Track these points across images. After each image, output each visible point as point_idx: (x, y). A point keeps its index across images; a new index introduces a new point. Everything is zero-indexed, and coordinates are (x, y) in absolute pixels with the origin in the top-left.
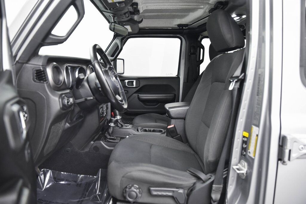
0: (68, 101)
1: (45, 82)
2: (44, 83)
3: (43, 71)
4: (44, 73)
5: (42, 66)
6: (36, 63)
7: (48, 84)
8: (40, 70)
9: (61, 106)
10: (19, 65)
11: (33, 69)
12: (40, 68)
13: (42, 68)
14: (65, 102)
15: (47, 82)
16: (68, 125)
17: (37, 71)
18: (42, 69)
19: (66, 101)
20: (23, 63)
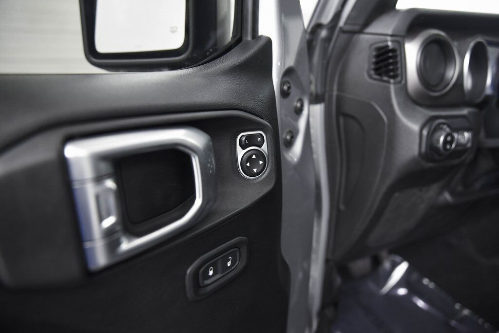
0: (449, 138)
1: (392, 81)
2: (389, 82)
3: (393, 50)
4: (395, 57)
5: (392, 36)
6: (380, 31)
7: (399, 86)
8: (387, 46)
9: (423, 149)
10: (344, 37)
11: (371, 45)
12: (387, 41)
13: (392, 41)
14: (438, 141)
15: (399, 79)
16: (447, 196)
17: (379, 49)
18: (390, 44)
19: (442, 139)
20: (353, 33)
